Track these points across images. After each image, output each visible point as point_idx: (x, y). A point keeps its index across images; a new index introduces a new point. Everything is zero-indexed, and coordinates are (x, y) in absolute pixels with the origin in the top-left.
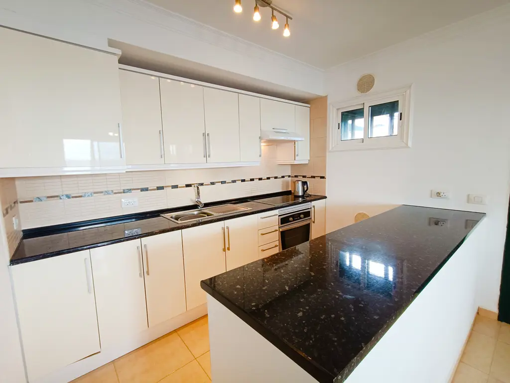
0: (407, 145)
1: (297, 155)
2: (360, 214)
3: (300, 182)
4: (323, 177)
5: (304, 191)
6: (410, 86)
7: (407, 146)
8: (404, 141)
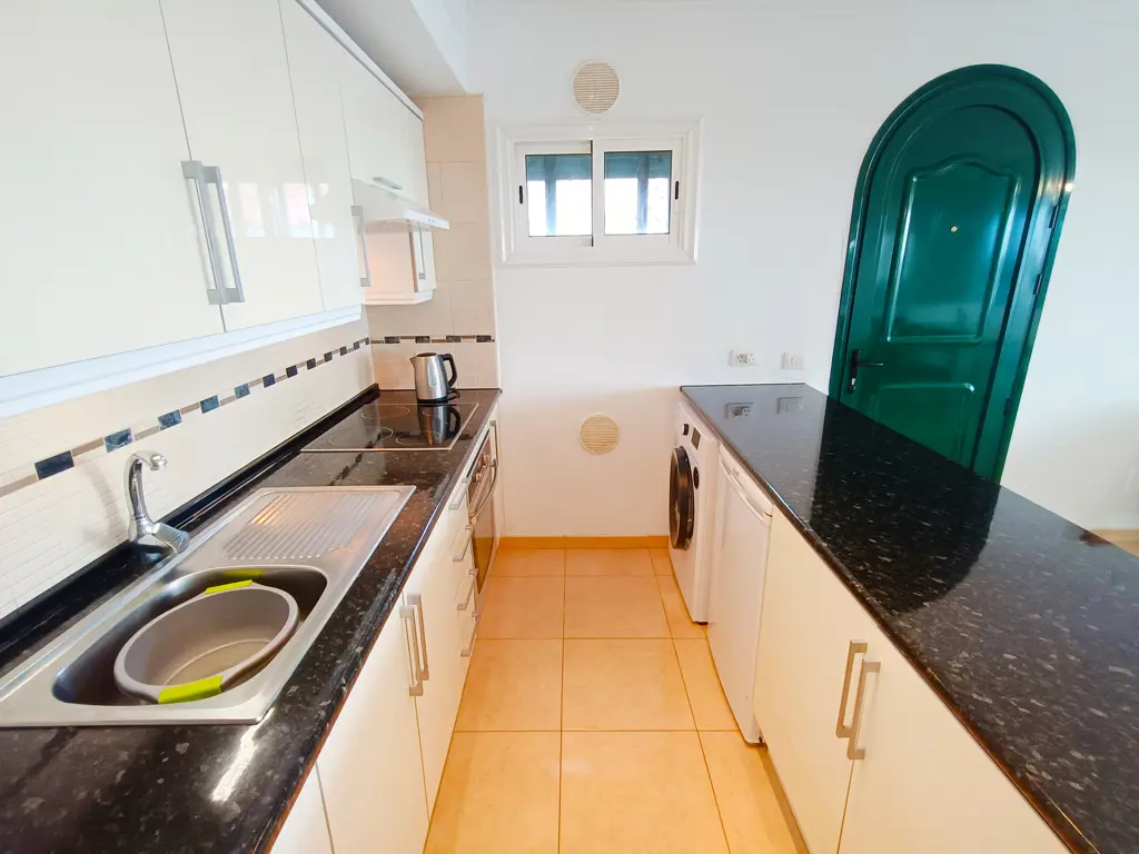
0: (691, 256)
1: (423, 276)
2: (592, 419)
3: (433, 358)
4: (487, 339)
5: (449, 384)
6: (698, 122)
7: (691, 261)
8: (686, 247)
